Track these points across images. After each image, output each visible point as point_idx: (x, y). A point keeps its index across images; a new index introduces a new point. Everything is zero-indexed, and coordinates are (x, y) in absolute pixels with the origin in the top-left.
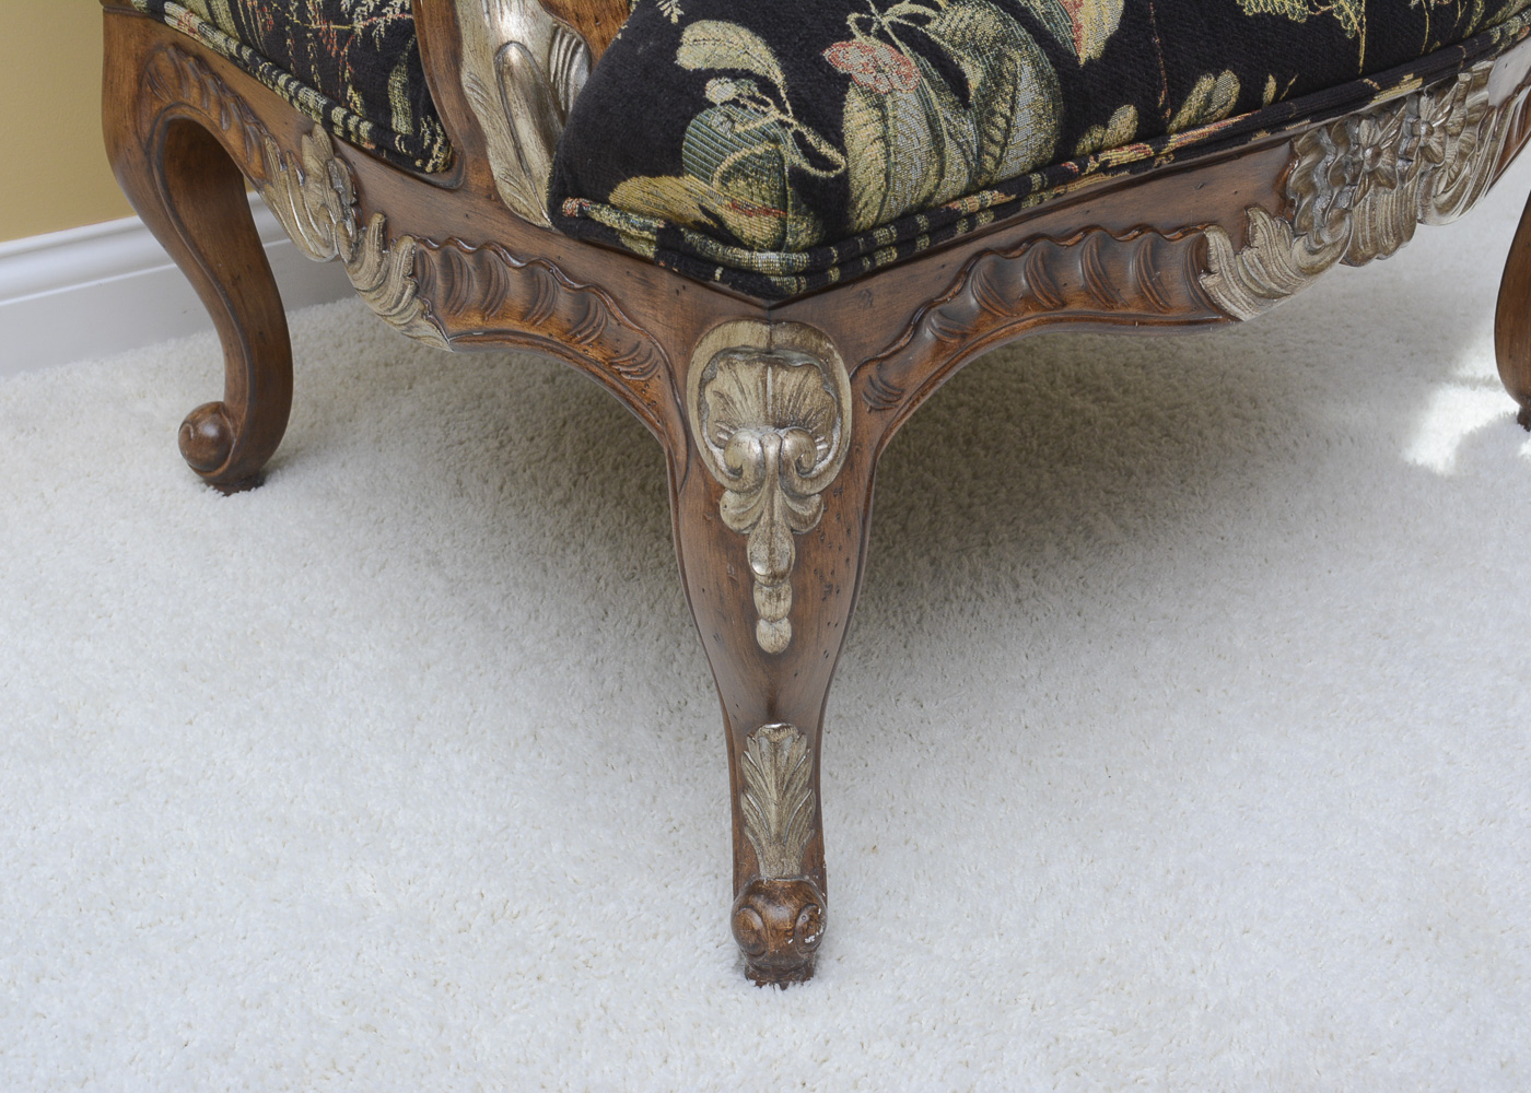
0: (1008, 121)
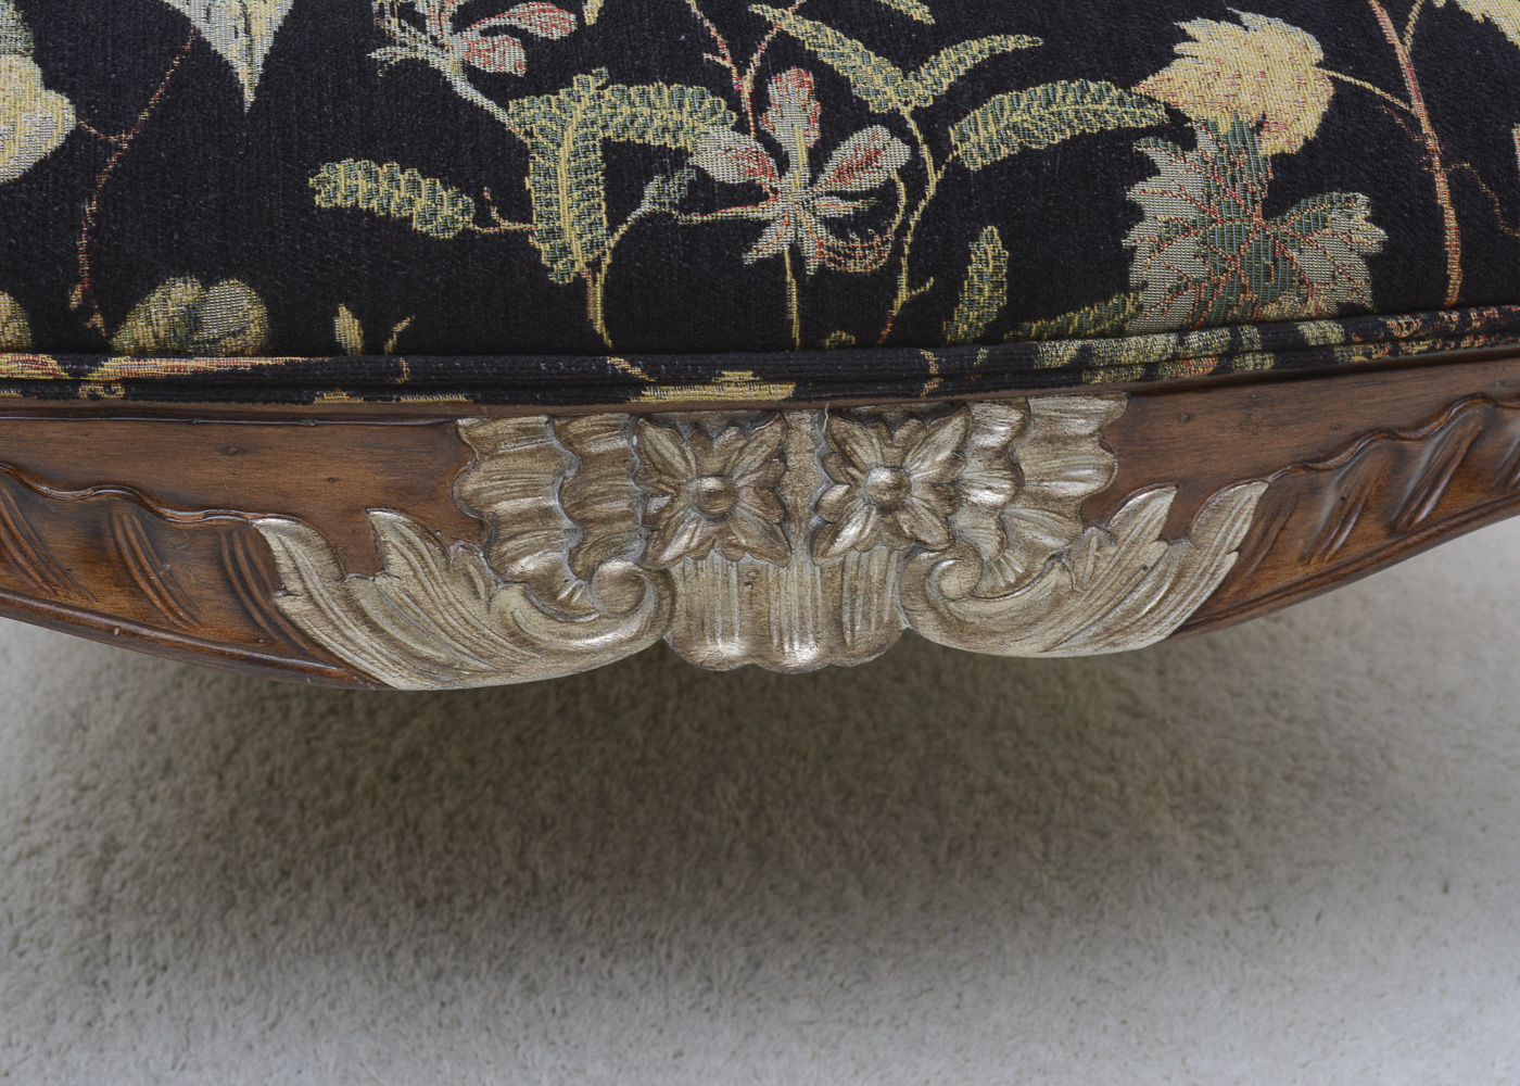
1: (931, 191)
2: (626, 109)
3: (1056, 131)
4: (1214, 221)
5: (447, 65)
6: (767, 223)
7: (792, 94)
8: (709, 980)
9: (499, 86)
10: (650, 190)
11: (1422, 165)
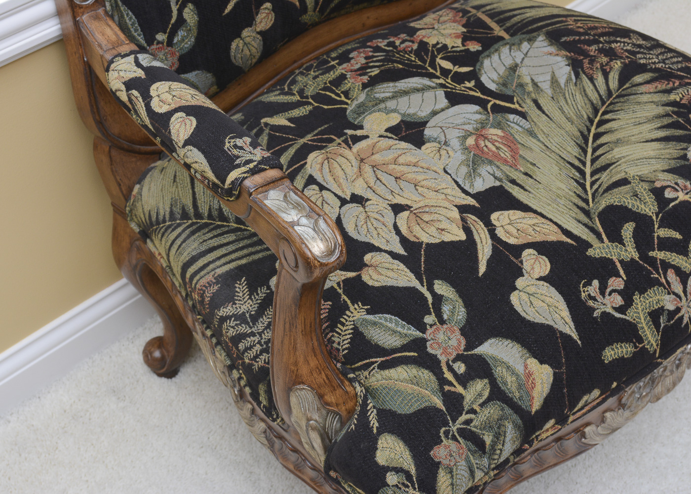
0: (501, 450)
2: (647, 302)
5: (609, 310)
6: (683, 316)
7: (671, 276)
9: (621, 309)
10: (661, 321)
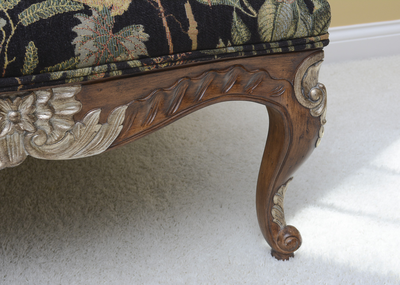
1: (13, 33)
3: (51, 13)
4: (98, 35)
8: (17, 254)
11: (159, 16)
